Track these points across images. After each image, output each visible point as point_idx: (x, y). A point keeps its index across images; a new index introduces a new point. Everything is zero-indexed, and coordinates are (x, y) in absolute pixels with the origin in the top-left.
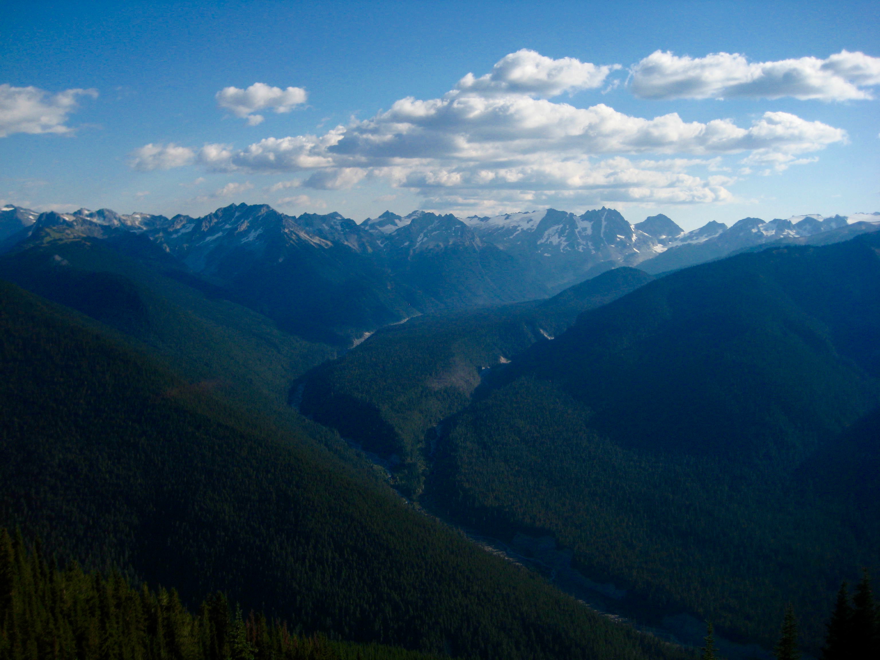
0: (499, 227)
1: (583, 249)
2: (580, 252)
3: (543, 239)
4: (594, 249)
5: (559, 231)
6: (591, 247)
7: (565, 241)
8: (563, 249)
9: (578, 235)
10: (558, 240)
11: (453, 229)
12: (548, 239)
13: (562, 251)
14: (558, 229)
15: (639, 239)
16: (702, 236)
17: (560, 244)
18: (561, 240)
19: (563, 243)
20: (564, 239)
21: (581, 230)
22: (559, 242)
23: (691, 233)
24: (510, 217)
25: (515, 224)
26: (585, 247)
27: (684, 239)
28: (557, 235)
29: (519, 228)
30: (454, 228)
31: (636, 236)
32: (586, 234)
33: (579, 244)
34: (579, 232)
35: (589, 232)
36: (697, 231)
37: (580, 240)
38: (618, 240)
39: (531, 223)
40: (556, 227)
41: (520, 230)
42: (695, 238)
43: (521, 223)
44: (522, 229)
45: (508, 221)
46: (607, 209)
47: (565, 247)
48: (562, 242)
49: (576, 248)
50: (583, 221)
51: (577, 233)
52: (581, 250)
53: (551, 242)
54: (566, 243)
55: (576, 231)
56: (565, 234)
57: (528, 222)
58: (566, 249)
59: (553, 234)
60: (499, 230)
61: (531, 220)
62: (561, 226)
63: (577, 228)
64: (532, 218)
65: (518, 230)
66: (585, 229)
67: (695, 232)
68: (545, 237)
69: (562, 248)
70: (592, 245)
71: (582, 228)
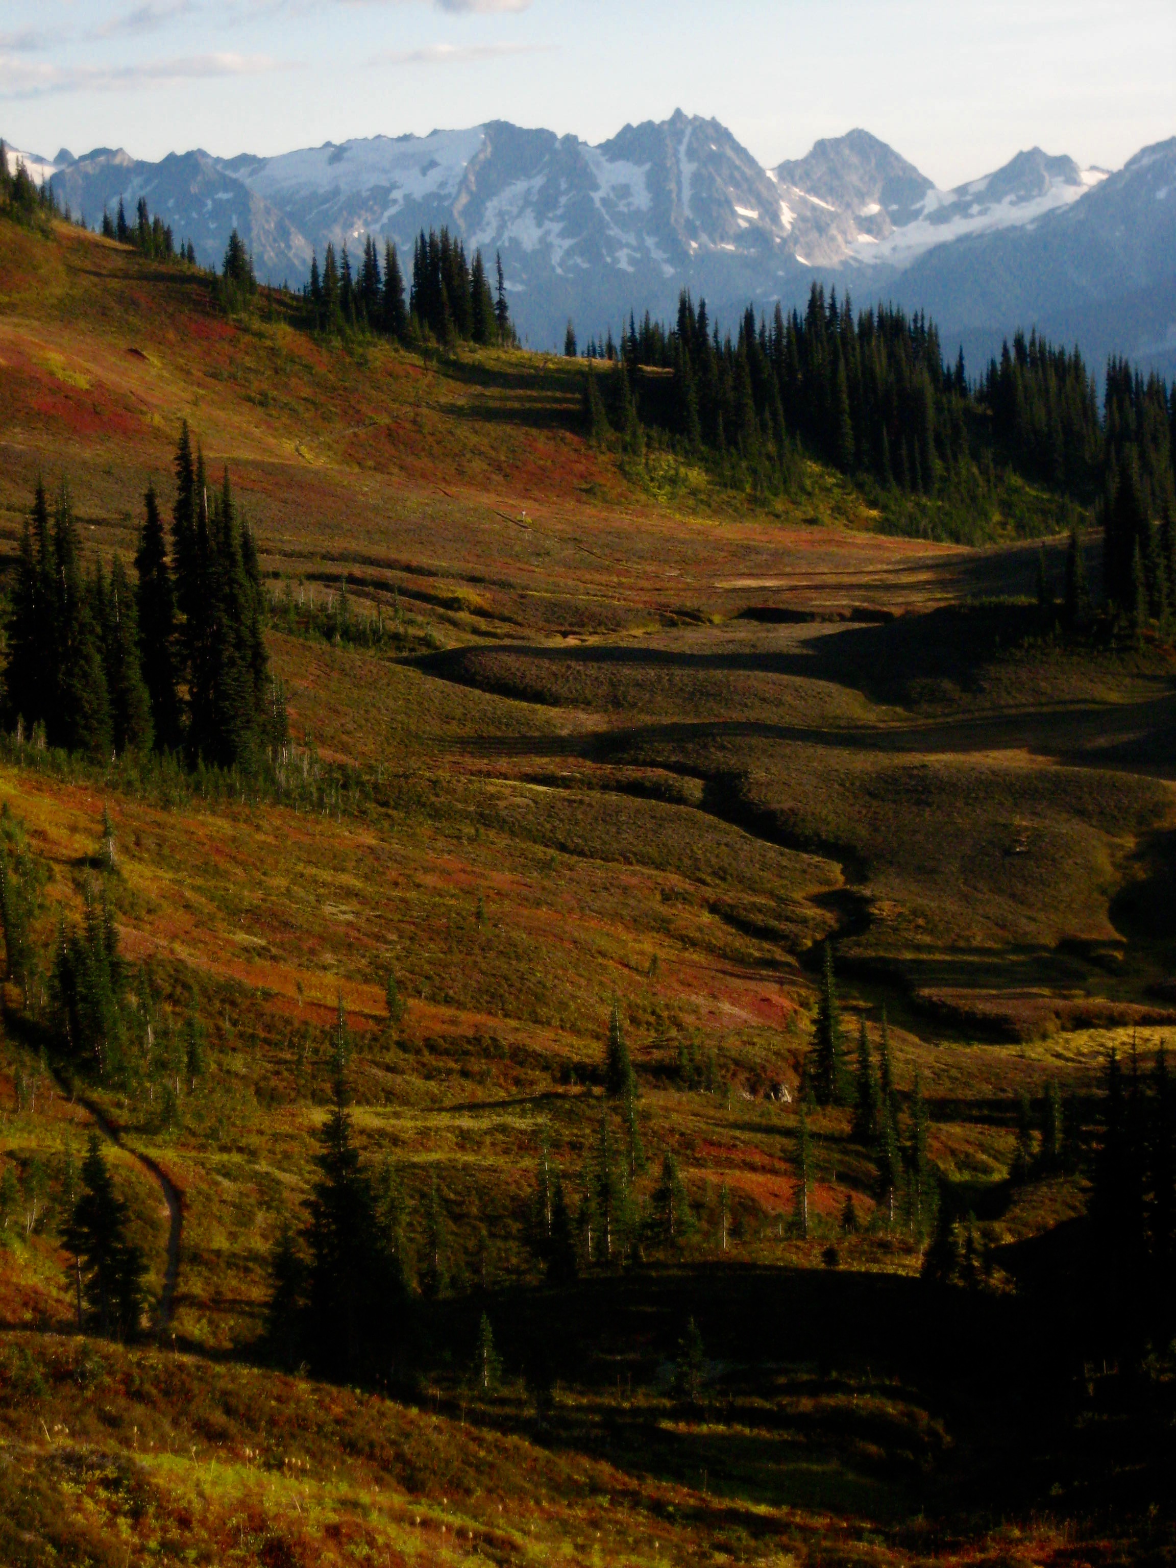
0: (321, 191)
1: (632, 261)
2: (624, 273)
3: (483, 230)
4: (667, 261)
5: (534, 198)
6: (657, 255)
7: (562, 235)
8: (561, 265)
9: (603, 211)
10: (536, 233)
11: (206, 205)
12: (502, 227)
13: (559, 271)
14: (528, 191)
15: (802, 218)
16: (999, 200)
17: (545, 247)
18: (548, 233)
19: (556, 241)
20: (556, 227)
21: (612, 195)
22: (542, 240)
23: (961, 190)
24: (346, 155)
25: (373, 180)
26: (638, 255)
27: (940, 217)
28: (529, 214)
29: (396, 194)
30: (210, 203)
31: (792, 209)
32: (633, 208)
33: (613, 245)
34: (604, 201)
35: (642, 199)
36: (982, 186)
37: (614, 232)
38: (743, 224)
39: (435, 175)
40: (520, 186)
41: (401, 201)
42: (975, 209)
43: (398, 175)
44: (407, 197)
45: (341, 167)
46: (690, 116)
47: (569, 253)
48: (552, 239)
49: (609, 260)
50: (612, 160)
51: (598, 204)
52: (624, 265)
53: (514, 241)
54: (568, 243)
55: (597, 196)
56: (559, 212)
57: (424, 171)
58: (571, 262)
59: (515, 210)
60: (325, 200)
61: (433, 164)
62: (538, 181)
63: (596, 187)
64: (437, 158)
65: (395, 201)
66: (624, 191)
67: (973, 189)
68: (488, 224)
69: (556, 257)
70: (658, 245)
71: (613, 188)
